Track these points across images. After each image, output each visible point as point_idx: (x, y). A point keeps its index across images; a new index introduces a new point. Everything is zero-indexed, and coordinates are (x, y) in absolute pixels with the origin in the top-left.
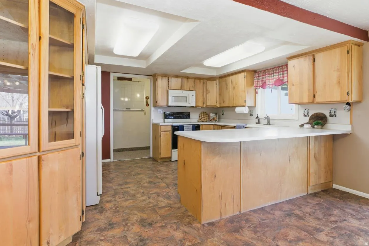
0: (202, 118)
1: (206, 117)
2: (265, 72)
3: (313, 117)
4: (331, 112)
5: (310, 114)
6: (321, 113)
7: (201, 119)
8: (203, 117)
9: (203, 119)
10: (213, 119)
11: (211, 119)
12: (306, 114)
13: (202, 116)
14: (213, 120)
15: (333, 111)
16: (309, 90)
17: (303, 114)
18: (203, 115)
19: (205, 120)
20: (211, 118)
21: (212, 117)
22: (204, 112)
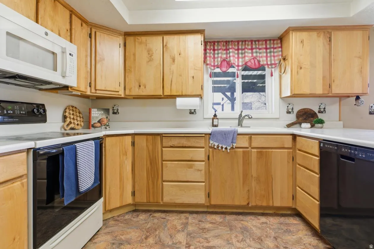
0: (72, 121)
1: (79, 119)
2: (226, 44)
3: (301, 114)
4: (321, 107)
5: (296, 111)
6: (309, 109)
7: (70, 123)
8: (73, 119)
9: (74, 123)
10: (99, 122)
11: (94, 123)
12: (290, 110)
13: (72, 117)
14: (99, 125)
15: (322, 107)
16: (324, 77)
17: (286, 110)
18: (73, 114)
19: (78, 125)
20: (93, 121)
21: (97, 117)
22: (73, 107)
